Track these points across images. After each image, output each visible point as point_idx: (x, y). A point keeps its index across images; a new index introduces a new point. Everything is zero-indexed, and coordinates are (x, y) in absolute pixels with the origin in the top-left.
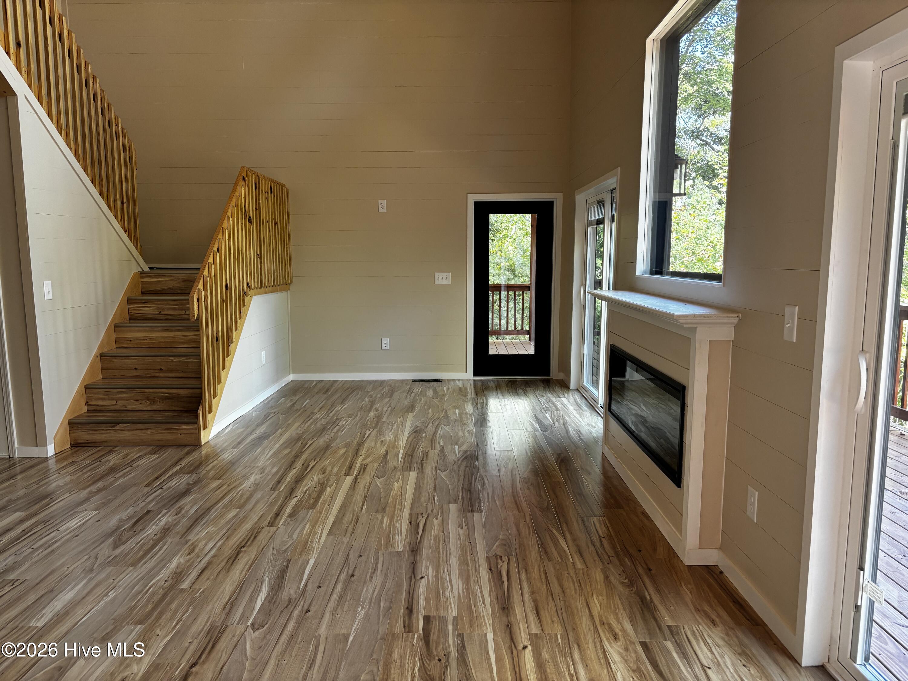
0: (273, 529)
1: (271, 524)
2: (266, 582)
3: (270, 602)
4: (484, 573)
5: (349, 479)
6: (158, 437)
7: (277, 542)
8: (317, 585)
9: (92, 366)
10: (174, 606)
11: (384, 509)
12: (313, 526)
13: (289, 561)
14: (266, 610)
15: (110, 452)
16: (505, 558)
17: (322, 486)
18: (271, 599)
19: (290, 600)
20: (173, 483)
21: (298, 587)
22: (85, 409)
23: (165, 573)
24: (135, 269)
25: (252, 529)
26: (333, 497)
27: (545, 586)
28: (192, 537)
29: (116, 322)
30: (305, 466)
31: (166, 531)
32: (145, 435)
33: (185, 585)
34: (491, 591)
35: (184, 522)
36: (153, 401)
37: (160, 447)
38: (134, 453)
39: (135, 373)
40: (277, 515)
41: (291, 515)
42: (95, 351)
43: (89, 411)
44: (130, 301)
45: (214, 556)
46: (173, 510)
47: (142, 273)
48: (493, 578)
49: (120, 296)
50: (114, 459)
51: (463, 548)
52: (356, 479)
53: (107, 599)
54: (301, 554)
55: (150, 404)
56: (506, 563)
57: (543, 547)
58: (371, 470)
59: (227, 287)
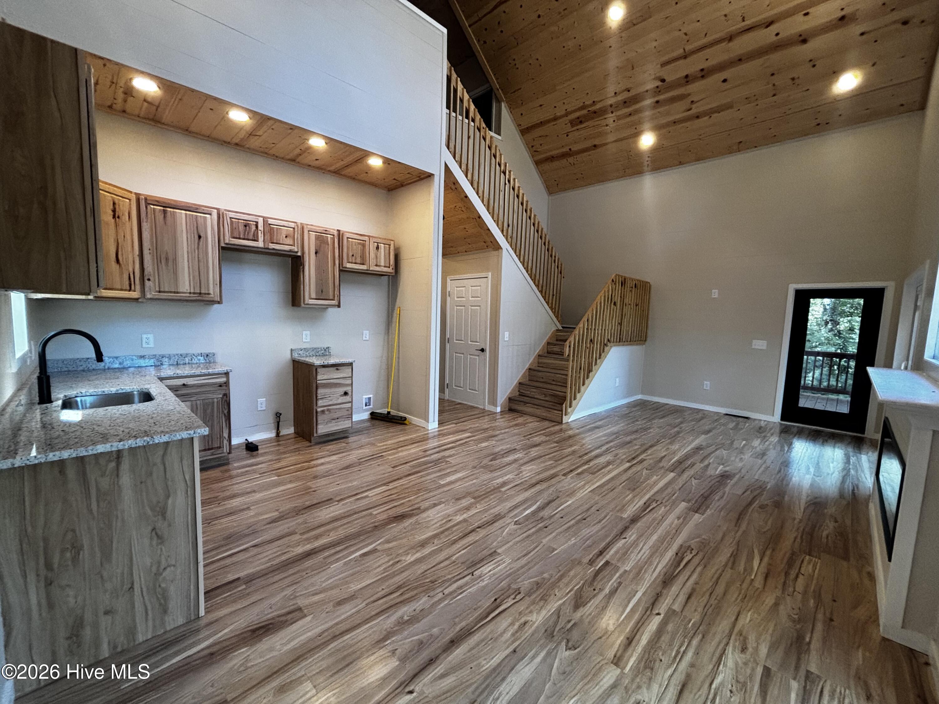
0: (564, 477)
1: (564, 475)
2: (538, 504)
3: (532, 515)
4: (670, 554)
5: (628, 465)
6: (544, 414)
7: (560, 485)
8: (562, 516)
9: (524, 374)
10: (492, 497)
11: (635, 489)
12: (585, 484)
13: (558, 497)
14: (527, 518)
15: (520, 417)
16: (694, 552)
17: (609, 463)
18: (534, 513)
19: (542, 518)
20: (535, 439)
21: (551, 513)
22: (518, 393)
23: (500, 481)
24: (554, 329)
25: (553, 474)
26: (609, 472)
27: (711, 584)
28: (523, 468)
29: (540, 353)
30: (607, 450)
31: (515, 461)
32: (539, 412)
33: (503, 489)
34: (665, 567)
35: (525, 460)
36: (546, 395)
37: (544, 419)
38: (530, 419)
39: (542, 380)
40: (571, 471)
41: (578, 474)
42: (527, 366)
43: (520, 395)
44: (548, 343)
45: (526, 481)
46: (525, 452)
47: (558, 330)
48: (674, 559)
49: (545, 341)
50: (520, 420)
51: (668, 533)
52: (632, 466)
53: (471, 482)
54: (568, 495)
55: (545, 397)
56: (693, 555)
57: (734, 557)
58: (645, 464)
59: (591, 340)
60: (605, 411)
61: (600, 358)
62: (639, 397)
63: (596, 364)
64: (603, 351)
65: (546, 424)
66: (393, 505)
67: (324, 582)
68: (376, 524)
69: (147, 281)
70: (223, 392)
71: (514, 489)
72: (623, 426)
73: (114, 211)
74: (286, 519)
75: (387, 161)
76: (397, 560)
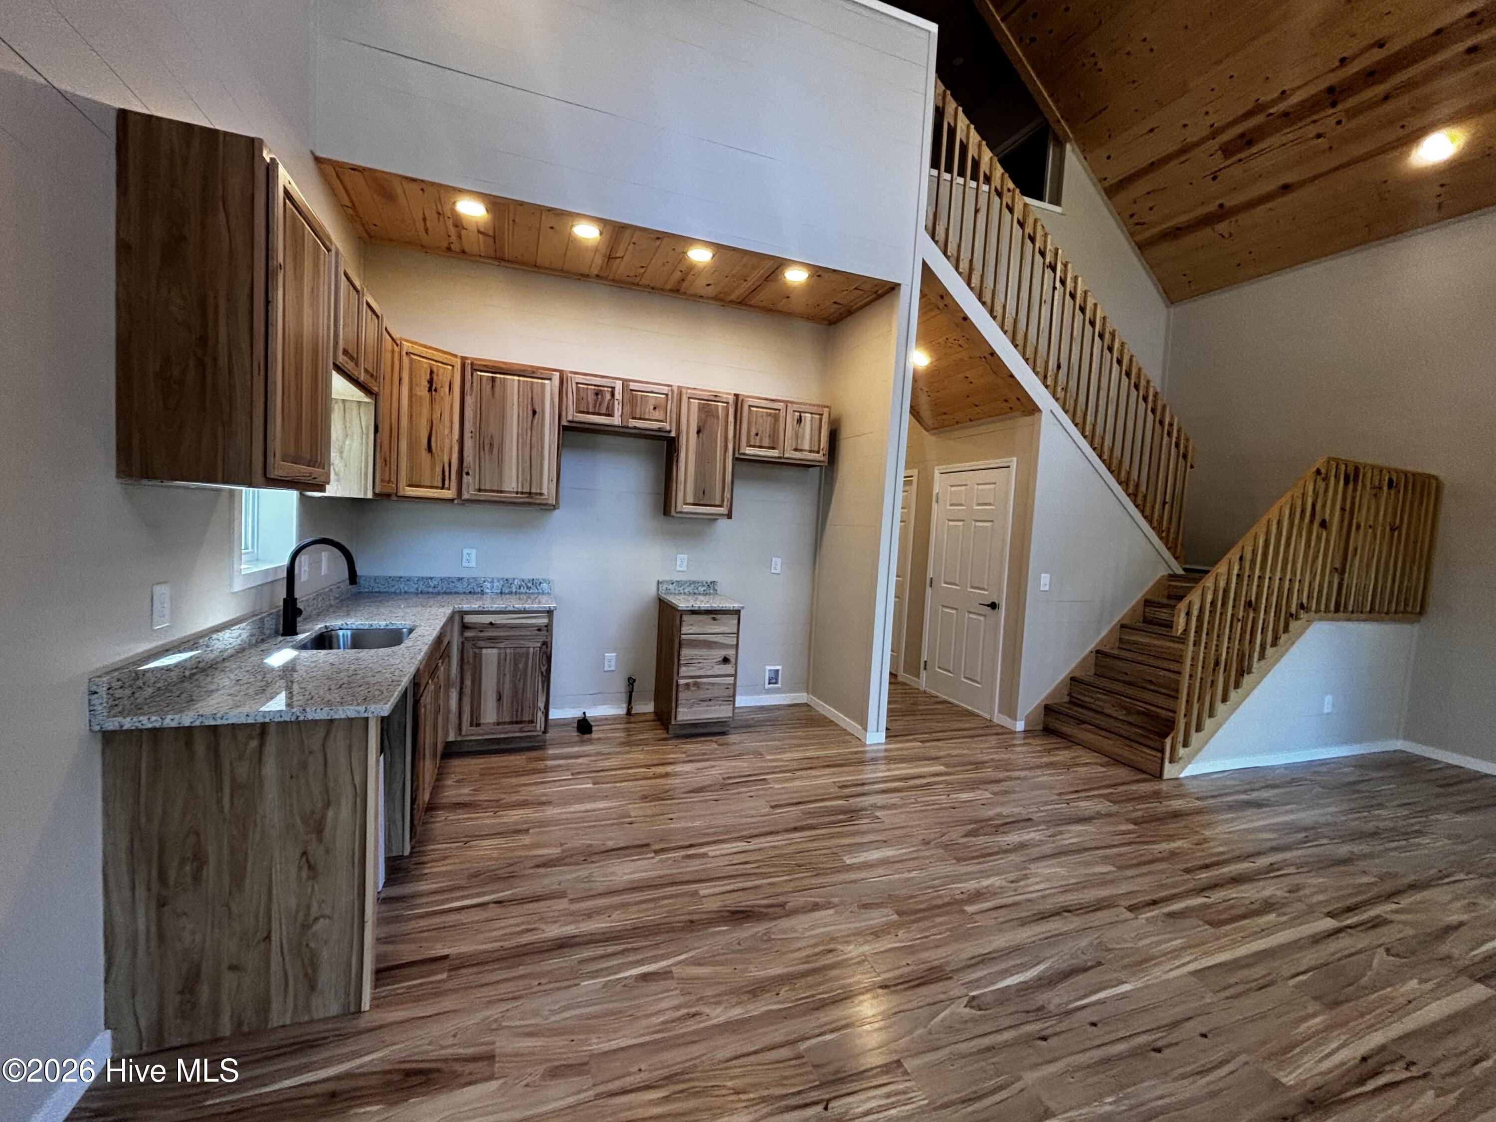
0: (1130, 915)
1: (1131, 908)
2: (1041, 967)
3: (1018, 991)
5: (1329, 924)
6: (1119, 751)
7: (1114, 933)
8: (1094, 1019)
9: (1085, 659)
10: (939, 920)
11: (1337, 1004)
12: (1183, 948)
13: (1099, 964)
14: (1003, 997)
15: (1066, 748)
17: (1268, 906)
18: (1024, 989)
19: (1041, 1009)
20: (1083, 804)
21: (1070, 1002)
22: (1066, 699)
23: (971, 885)
24: (1164, 572)
25: (1104, 899)
26: (1264, 932)
28: (1034, 868)
29: (1125, 622)
30: (1272, 868)
31: (1022, 846)
32: (1107, 744)
33: (970, 909)
35: (1047, 849)
36: (1129, 712)
37: (1118, 761)
38: (1086, 757)
39: (1126, 678)
40: (1154, 903)
41: (1171, 915)
42: (1091, 646)
43: (1070, 702)
44: (1147, 603)
45: (1029, 900)
46: (1052, 831)
47: (1173, 577)
49: (1137, 596)
50: (1063, 756)
52: (1339, 931)
53: (907, 875)
54: (1125, 967)
55: (1125, 715)
58: (1387, 935)
59: (1249, 604)
60: (1287, 767)
61: (1274, 644)
62: (1399, 745)
63: (1262, 657)
64: (1286, 630)
65: (1123, 773)
66: (740, 885)
67: (553, 1012)
68: (695, 917)
69: (465, 475)
70: (544, 639)
71: (995, 914)
72: (1332, 814)
73: (431, 382)
74: (566, 865)
75: (818, 272)
76: (693, 1010)
